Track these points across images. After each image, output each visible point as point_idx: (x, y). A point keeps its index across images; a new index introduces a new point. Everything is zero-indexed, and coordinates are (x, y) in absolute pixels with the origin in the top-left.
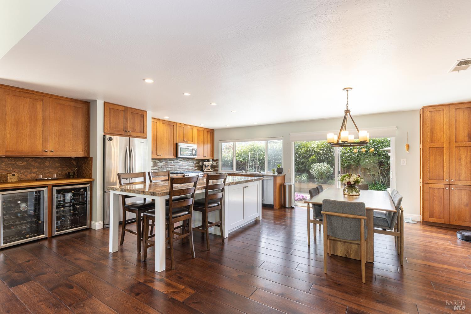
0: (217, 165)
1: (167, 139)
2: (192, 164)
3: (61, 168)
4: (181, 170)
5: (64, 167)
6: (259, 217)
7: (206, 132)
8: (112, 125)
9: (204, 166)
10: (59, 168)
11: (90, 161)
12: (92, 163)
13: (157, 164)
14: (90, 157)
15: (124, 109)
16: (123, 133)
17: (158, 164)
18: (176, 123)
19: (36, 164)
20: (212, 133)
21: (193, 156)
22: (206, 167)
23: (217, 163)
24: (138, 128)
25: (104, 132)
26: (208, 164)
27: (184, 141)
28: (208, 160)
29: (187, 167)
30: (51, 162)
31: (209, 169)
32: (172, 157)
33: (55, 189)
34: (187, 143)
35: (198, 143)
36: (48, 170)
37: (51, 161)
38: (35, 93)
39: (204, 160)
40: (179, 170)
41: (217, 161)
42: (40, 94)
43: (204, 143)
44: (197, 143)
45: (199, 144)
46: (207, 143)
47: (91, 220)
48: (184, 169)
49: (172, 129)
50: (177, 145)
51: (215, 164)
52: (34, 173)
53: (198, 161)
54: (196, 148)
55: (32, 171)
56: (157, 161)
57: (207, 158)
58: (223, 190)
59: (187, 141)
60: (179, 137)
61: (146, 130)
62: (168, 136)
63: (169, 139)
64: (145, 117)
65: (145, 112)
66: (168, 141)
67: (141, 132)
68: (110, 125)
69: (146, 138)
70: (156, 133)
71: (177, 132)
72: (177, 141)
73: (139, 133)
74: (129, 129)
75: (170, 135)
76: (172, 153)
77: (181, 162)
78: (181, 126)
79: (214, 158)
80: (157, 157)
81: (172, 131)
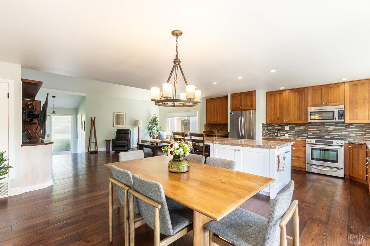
4: (330, 136)
24: (249, 103)
32: (302, 122)
49: (302, 95)
59: (327, 103)
60: (312, 101)
61: (254, 104)
62: (296, 102)
63: (297, 105)
64: (254, 95)
65: (254, 92)
66: (297, 107)
67: (251, 106)
68: (233, 106)
69: (255, 109)
70: (282, 102)
71: (310, 96)
72: (309, 106)
73: (250, 107)
74: (243, 106)
75: (300, 101)
76: (302, 118)
77: (331, 127)
78: (316, 88)
80: (283, 122)
81: (302, 97)
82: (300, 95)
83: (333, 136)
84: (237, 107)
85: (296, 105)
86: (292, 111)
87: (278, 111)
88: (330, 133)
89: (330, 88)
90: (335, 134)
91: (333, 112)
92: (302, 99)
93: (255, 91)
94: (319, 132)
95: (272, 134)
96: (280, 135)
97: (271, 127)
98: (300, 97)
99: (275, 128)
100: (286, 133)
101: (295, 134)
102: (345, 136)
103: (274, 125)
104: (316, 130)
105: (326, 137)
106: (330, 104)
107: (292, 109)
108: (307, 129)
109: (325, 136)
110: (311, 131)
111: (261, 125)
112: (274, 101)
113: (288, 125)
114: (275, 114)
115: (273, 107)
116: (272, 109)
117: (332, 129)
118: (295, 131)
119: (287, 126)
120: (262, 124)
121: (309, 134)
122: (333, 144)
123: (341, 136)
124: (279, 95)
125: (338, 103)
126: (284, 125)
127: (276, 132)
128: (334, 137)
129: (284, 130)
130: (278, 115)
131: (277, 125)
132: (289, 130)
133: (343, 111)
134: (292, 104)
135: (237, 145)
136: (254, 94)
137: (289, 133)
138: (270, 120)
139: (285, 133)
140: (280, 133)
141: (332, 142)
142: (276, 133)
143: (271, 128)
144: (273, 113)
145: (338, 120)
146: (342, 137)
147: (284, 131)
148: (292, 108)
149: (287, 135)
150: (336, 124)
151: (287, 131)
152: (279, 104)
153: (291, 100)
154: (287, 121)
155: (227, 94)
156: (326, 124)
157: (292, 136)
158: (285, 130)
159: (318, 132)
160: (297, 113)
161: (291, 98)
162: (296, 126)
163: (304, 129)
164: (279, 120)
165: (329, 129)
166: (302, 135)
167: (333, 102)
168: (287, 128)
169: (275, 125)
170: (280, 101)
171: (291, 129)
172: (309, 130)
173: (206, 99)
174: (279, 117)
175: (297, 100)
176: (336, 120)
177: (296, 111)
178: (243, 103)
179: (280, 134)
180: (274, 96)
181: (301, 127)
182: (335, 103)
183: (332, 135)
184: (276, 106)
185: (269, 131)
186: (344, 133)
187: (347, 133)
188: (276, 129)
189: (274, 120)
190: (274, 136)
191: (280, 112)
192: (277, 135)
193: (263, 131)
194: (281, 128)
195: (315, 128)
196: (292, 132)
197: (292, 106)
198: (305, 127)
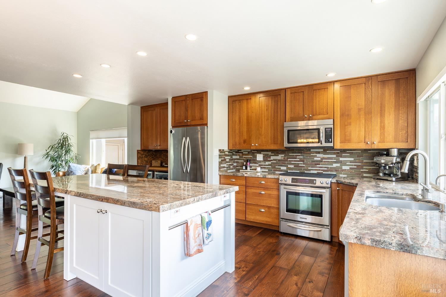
1: (268, 119)
4: (317, 170)
7: (378, 84)
18: (285, 89)
24: (198, 115)
25: (172, 126)
32: (277, 146)
34: (312, 120)
35: (346, 116)
43: (366, 113)
44: (342, 115)
45: (348, 115)
46: (382, 110)
48: (326, 167)
49: (278, 101)
56: (270, 153)
57: (382, 147)
59: (311, 116)
60: (291, 111)
61: (205, 115)
62: (270, 114)
63: (271, 119)
64: (204, 99)
65: (204, 93)
66: (271, 122)
67: (201, 119)
68: (175, 119)
69: (206, 124)
70: (250, 114)
71: (288, 104)
72: (287, 120)
73: (199, 120)
74: (189, 118)
75: (274, 112)
76: (277, 141)
77: (318, 155)
78: (297, 91)
79: (415, 147)
80: (252, 147)
81: (278, 106)
82: (275, 101)
83: (322, 170)
84: (181, 121)
86: (263, 129)
87: (245, 129)
88: (317, 166)
89: (315, 91)
90: (324, 166)
91: (318, 130)
92: (278, 109)
93: (206, 92)
94: (303, 164)
95: (240, 167)
96: (250, 169)
97: (239, 155)
98: (274, 105)
99: (244, 157)
100: (259, 165)
101: (270, 167)
102: (336, 169)
103: (242, 153)
104: (299, 160)
105: (312, 172)
106: (314, 117)
107: (263, 126)
108: (288, 158)
109: (310, 170)
110: (292, 162)
111: (217, 153)
112: (240, 113)
113: (262, 153)
114: (241, 133)
115: (238, 122)
116: (237, 125)
117: (319, 159)
118: (271, 162)
119: (260, 153)
120: (220, 150)
121: (289, 166)
122: (315, 184)
123: (331, 169)
124: (246, 102)
125: (326, 116)
126: (256, 153)
127: (245, 163)
128: (322, 172)
129: (255, 161)
130: (245, 137)
131: (247, 153)
132: (262, 161)
133: (331, 128)
135: (101, 199)
136: (204, 97)
137: (262, 165)
138: (234, 144)
139: (257, 165)
140: (251, 165)
141: (315, 181)
142: (244, 166)
143: (238, 157)
144: (237, 131)
145: (324, 144)
146: (332, 171)
147: (255, 163)
148: (263, 123)
149: (259, 169)
150: (326, 150)
151: (260, 161)
152: (246, 117)
153: (263, 110)
154: (256, 145)
155: (167, 97)
156: (312, 150)
157: (267, 170)
158: (258, 161)
159: (301, 164)
160: (271, 132)
161: (263, 106)
162: (272, 153)
163: (283, 158)
164: (246, 144)
165: (315, 159)
166: (280, 168)
167: (320, 115)
168: (260, 157)
169: (244, 153)
170: (248, 113)
171: (266, 159)
172: (289, 161)
173: (141, 107)
174: (246, 138)
175: (271, 110)
176: (321, 144)
177: (270, 130)
178: (189, 113)
179: (251, 167)
180: (239, 102)
181: (279, 155)
183: (319, 169)
184: (241, 120)
185: (236, 162)
186: (335, 165)
187: (338, 165)
188: (245, 159)
189: (240, 144)
190: (240, 170)
191: (247, 131)
192: (246, 168)
193: (220, 163)
194: (251, 156)
195: (298, 157)
196: (267, 163)
197: (263, 119)
198: (284, 156)
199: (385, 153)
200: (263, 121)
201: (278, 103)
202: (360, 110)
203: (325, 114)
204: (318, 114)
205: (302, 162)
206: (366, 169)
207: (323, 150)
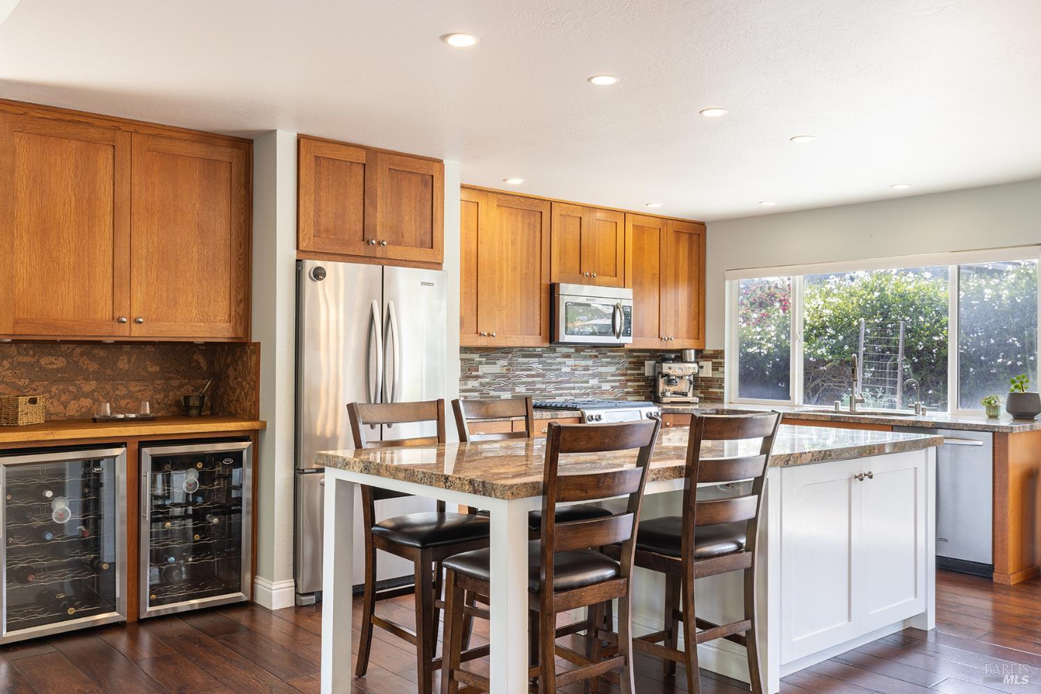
0: (717, 375)
1: (514, 268)
2: (612, 369)
3: (163, 381)
4: (566, 395)
5: (171, 378)
6: (923, 616)
7: (670, 237)
8: (323, 220)
9: (661, 381)
10: (159, 382)
11: (254, 358)
12: (258, 363)
13: (477, 370)
14: (253, 341)
15: (362, 157)
16: (361, 249)
17: (483, 369)
18: (551, 203)
19: (93, 367)
20: (695, 238)
21: (618, 337)
22: (670, 382)
23: (717, 367)
24: (411, 227)
25: (298, 248)
26: (679, 373)
27: (582, 277)
28: (679, 356)
29: (594, 382)
30: (133, 361)
31: (685, 395)
32: (534, 340)
33: (147, 452)
34: (593, 284)
35: (638, 284)
36: (127, 387)
37: (135, 356)
38: (90, 120)
39: (661, 356)
40: (561, 395)
41: (716, 357)
42: (105, 123)
43: (661, 285)
44: (634, 282)
45: (641, 284)
46: (676, 281)
47: (255, 573)
48: (580, 388)
49: (535, 228)
50: (553, 291)
51: (707, 371)
52: (86, 396)
53: (638, 358)
54: (630, 303)
55: (81, 388)
56: (476, 357)
57: (676, 344)
58: (758, 486)
59: (593, 275)
60: (561, 258)
62: (519, 255)
63: (521, 269)
64: (436, 184)
65: (438, 164)
66: (521, 278)
67: (422, 244)
68: (317, 222)
69: (441, 265)
71: (555, 239)
72: (553, 277)
73: (417, 247)
74: (379, 234)
75: (528, 250)
76: (534, 326)
77: (570, 362)
78: (570, 214)
79: (705, 345)
80: (479, 341)
81: (535, 237)
82: (529, 224)
83: (571, 395)
84: (347, 238)
85: (519, 268)
86: (505, 291)
89: (598, 223)
92: (534, 245)
93: (438, 161)
94: (543, 383)
98: (529, 235)
104: (534, 373)
106: (598, 279)
107: (504, 285)
110: (523, 379)
117: (569, 370)
125: (613, 279)
133: (631, 307)
134: (505, 262)
136: (436, 175)
145: (621, 339)
148: (505, 279)
153: (505, 243)
154: (493, 333)
160: (521, 302)
161: (504, 232)
163: (504, 371)
165: (563, 369)
167: (604, 275)
175: (522, 244)
177: (518, 296)
181: (498, 362)
182: (607, 279)
197: (505, 267)
198: (506, 364)
199: (673, 356)
200: (505, 271)
201: (535, 232)
202: (654, 275)
203: (612, 276)
204: (601, 272)
205: (540, 379)
206: (631, 387)
207: (576, 350)
